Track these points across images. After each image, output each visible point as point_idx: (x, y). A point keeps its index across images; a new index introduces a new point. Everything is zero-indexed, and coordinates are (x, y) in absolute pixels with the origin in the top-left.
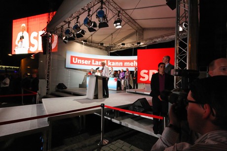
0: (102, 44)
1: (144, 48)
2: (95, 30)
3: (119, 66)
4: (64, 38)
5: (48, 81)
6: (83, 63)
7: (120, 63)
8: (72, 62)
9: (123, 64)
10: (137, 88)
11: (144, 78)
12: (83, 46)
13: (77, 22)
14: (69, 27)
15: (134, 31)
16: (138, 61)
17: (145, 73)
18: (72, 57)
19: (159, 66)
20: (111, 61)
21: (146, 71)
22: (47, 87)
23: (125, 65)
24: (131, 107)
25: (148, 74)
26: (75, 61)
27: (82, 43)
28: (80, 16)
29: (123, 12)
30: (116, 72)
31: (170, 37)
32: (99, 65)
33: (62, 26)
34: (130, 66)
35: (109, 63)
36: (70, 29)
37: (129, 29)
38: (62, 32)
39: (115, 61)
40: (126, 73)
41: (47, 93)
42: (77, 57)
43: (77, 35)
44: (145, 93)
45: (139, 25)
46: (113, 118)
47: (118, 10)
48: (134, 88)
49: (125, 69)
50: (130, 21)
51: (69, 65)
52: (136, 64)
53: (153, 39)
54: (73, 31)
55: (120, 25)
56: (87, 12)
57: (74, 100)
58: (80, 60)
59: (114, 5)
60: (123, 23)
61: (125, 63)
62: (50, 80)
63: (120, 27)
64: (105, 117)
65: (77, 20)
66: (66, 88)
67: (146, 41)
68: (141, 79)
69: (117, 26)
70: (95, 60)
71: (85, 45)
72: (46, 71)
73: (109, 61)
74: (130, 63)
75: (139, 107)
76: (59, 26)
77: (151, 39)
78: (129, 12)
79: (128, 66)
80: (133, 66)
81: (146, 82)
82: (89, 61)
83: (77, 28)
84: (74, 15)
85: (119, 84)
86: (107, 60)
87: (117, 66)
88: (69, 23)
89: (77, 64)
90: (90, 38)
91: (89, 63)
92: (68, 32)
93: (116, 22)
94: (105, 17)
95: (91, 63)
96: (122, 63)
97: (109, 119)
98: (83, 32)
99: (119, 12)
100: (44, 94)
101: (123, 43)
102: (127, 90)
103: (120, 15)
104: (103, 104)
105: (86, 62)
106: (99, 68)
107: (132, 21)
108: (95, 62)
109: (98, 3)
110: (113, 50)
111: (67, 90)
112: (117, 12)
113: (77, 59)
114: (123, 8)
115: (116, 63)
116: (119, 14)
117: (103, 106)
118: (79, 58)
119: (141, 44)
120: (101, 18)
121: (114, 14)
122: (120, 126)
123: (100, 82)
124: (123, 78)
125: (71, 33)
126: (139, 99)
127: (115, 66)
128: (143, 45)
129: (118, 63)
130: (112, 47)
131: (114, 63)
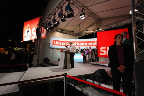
0: (73, 31)
2: (65, 20)
3: (85, 46)
4: (48, 29)
5: (38, 57)
6: (61, 44)
7: (85, 44)
8: (53, 44)
9: (88, 44)
10: (98, 61)
11: (103, 53)
12: (61, 33)
13: (55, 17)
15: (94, 21)
16: (98, 41)
18: (53, 41)
19: (116, 37)
20: (79, 42)
21: (105, 48)
22: (38, 60)
23: (89, 45)
24: (92, 77)
25: (106, 50)
27: (60, 32)
28: (56, 13)
29: (86, 8)
31: (122, 22)
33: (47, 21)
34: (93, 46)
35: (78, 44)
36: (51, 22)
37: (91, 20)
38: (47, 25)
39: (82, 42)
40: (89, 50)
41: (38, 64)
42: (57, 41)
44: (104, 65)
45: (98, 17)
46: (76, 85)
47: (82, 7)
48: (96, 61)
50: (91, 15)
51: (51, 46)
52: (96, 43)
53: (109, 26)
55: (84, 17)
56: (60, 9)
57: (50, 69)
58: (59, 43)
59: (79, 4)
60: (85, 15)
61: (89, 44)
64: (70, 84)
65: (55, 16)
66: (49, 61)
67: (103, 27)
68: (101, 54)
69: (81, 17)
70: (68, 42)
71: (62, 33)
73: (78, 43)
74: (92, 43)
75: (98, 76)
76: (45, 22)
77: (108, 25)
79: (91, 46)
80: (95, 46)
81: (105, 56)
82: (65, 43)
83: (54, 20)
84: (53, 13)
85: (84, 58)
86: (76, 42)
87: (83, 46)
88: (50, 18)
89: (57, 45)
90: (65, 28)
92: (50, 24)
93: (81, 15)
94: (71, 10)
96: (86, 44)
97: (73, 85)
98: (58, 23)
99: (83, 8)
100: (36, 65)
101: (87, 29)
105: (63, 44)
107: (93, 14)
108: (68, 44)
110: (81, 35)
111: (50, 62)
113: (56, 42)
114: (86, 6)
115: (83, 44)
116: (83, 10)
117: (65, 75)
118: (58, 41)
119: (100, 30)
120: (68, 11)
124: (88, 54)
125: (52, 24)
126: (98, 70)
127: (82, 46)
128: (102, 30)
129: (84, 43)
130: (80, 33)
131: (81, 44)
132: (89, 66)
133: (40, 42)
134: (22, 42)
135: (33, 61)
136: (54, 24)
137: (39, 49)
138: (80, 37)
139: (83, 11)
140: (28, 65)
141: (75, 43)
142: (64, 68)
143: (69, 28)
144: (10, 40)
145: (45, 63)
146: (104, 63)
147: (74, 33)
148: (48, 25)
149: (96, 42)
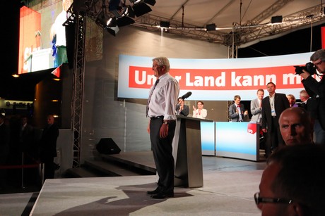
0: (211, 27)
4: (108, 23)
5: (76, 134)
7: (268, 76)
9: (280, 79)
12: (162, 38)
18: (132, 69)
20: (240, 72)
22: (75, 148)
23: (285, 82)
26: (140, 79)
27: (157, 32)
32: (204, 88)
35: (235, 81)
38: (104, 6)
39: (252, 72)
41: (75, 164)
42: (144, 69)
51: (125, 90)
61: (285, 77)
62: (83, 131)
70: (195, 73)
73: (233, 74)
86: (228, 72)
89: (145, 86)
90: (180, 15)
96: (274, 76)
100: (68, 165)
101: (275, 15)
108: (192, 80)
110: (247, 41)
115: (256, 78)
125: (124, 5)
129: (261, 77)
130: (244, 32)
131: (248, 78)
133: (81, 78)
134: (16, 76)
135: (58, 152)
136: (132, 4)
137: (78, 103)
138: (243, 46)
140: (42, 168)
141: (223, 74)
143: (197, 14)
145: (104, 160)
147: (219, 33)
148: (111, 9)
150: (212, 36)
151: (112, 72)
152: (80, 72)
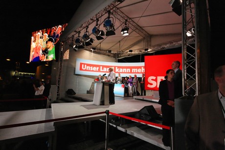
0: (110, 51)
1: (152, 54)
2: (102, 38)
3: (126, 73)
4: (74, 47)
6: (92, 69)
7: (128, 69)
8: (81, 69)
9: (131, 70)
10: (145, 95)
11: (151, 84)
12: (92, 53)
13: (87, 32)
14: (79, 36)
15: (141, 38)
16: (145, 67)
17: (152, 80)
18: (81, 64)
20: (119, 67)
21: (154, 78)
22: (58, 93)
23: (133, 72)
24: (138, 115)
25: (156, 80)
26: (84, 68)
27: (91, 51)
28: (89, 26)
29: (130, 20)
30: (124, 78)
31: (179, 43)
32: (106, 72)
33: (73, 36)
34: (138, 73)
35: (117, 70)
36: (80, 38)
37: (136, 36)
38: (73, 40)
39: (123, 68)
40: (134, 79)
41: (57, 99)
43: (86, 43)
44: (153, 100)
45: (146, 32)
46: (119, 126)
47: (126, 18)
48: (142, 95)
49: (133, 75)
50: (137, 29)
51: (78, 71)
52: (143, 70)
53: (161, 46)
54: (83, 40)
55: (127, 33)
56: (95, 22)
58: (89, 67)
59: (121, 15)
60: (130, 30)
61: (133, 70)
62: (60, 86)
63: (127, 34)
64: (111, 124)
65: (87, 30)
66: (75, 93)
67: (154, 47)
68: (149, 86)
69: (124, 33)
70: (104, 66)
71: (94, 52)
72: (57, 77)
73: (117, 68)
74: (137, 69)
75: (145, 114)
76: (70, 36)
77: (159, 45)
78: (136, 20)
79: (136, 73)
80: (141, 73)
81: (154, 89)
82: (98, 68)
83: (86, 37)
84: (84, 25)
85: (126, 90)
86: (115, 67)
87: (125, 73)
88: (79, 32)
89: (86, 70)
90: (99, 46)
91: (97, 70)
92: (78, 41)
93: (123, 30)
94: (112, 26)
95: (99, 69)
96: (129, 70)
97: (115, 126)
98: (92, 40)
99: (126, 20)
100: (55, 99)
101: (130, 49)
102: (134, 97)
103: (127, 23)
104: (108, 111)
105: (94, 69)
106: (105, 74)
107: (139, 28)
108: (103, 69)
109: (106, 13)
110: (121, 57)
111: (76, 95)
112: (124, 21)
113: (86, 65)
114: (130, 17)
115: (124, 69)
117: (107, 112)
118: (88, 65)
119: (149, 50)
120: (108, 27)
121: (122, 23)
122: (125, 134)
123: (107, 88)
125: (81, 41)
126: (145, 107)
127: (123, 73)
128: (151, 51)
129: (125, 69)
130: (120, 54)
132: (133, 102)
133: (61, 66)
134: (28, 63)
137: (60, 75)
138: (119, 58)
139: (126, 24)
142: (100, 105)
144: (8, 60)
145: (69, 97)
146: (153, 99)
147: (112, 53)
149: (142, 68)
150: (109, 54)
151: (73, 65)
152: (61, 64)
